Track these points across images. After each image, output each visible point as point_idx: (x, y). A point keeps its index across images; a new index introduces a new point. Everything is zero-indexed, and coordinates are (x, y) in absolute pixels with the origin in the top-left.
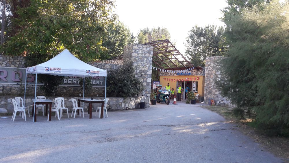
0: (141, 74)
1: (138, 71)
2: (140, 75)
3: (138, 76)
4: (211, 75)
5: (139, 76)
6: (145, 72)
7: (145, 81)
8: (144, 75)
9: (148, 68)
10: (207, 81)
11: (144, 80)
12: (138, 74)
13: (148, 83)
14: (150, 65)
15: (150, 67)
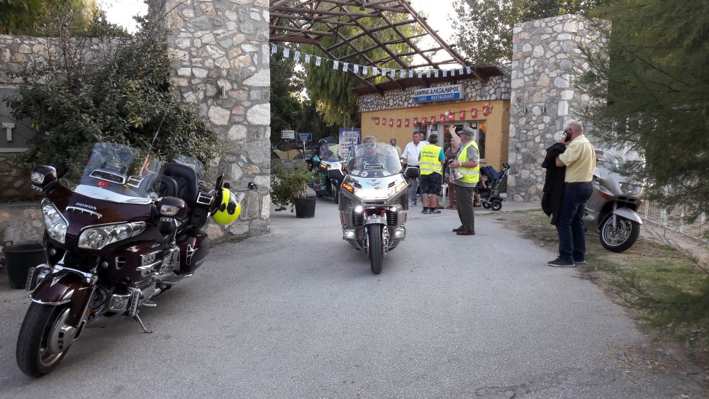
0: (217, 86)
1: (201, 73)
2: (211, 91)
3: (201, 96)
4: (535, 91)
5: (205, 96)
6: (238, 79)
7: (241, 119)
8: (233, 89)
9: (252, 57)
10: (518, 117)
11: (232, 115)
12: (202, 86)
13: (254, 130)
14: (259, 46)
15: (260, 53)
